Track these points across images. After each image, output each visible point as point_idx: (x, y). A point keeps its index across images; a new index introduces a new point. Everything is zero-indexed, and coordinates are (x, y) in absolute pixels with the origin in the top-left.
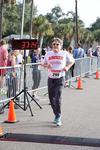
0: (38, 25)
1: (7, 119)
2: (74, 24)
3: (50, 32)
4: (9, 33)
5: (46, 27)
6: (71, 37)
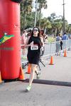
0: (43, 23)
1: (27, 71)
4: (28, 27)
5: (48, 24)
6: (61, 29)
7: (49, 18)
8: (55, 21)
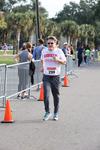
2: (33, 13)
3: (3, 25)
6: (30, 31)
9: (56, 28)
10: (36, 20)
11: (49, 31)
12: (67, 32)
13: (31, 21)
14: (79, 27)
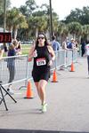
2: (48, 17)
3: (25, 25)
5: (21, 20)
6: (45, 30)
7: (23, 10)
8: (34, 15)
9: (65, 28)
10: (50, 22)
11: (60, 30)
12: (73, 31)
13: (46, 23)
14: (82, 27)
